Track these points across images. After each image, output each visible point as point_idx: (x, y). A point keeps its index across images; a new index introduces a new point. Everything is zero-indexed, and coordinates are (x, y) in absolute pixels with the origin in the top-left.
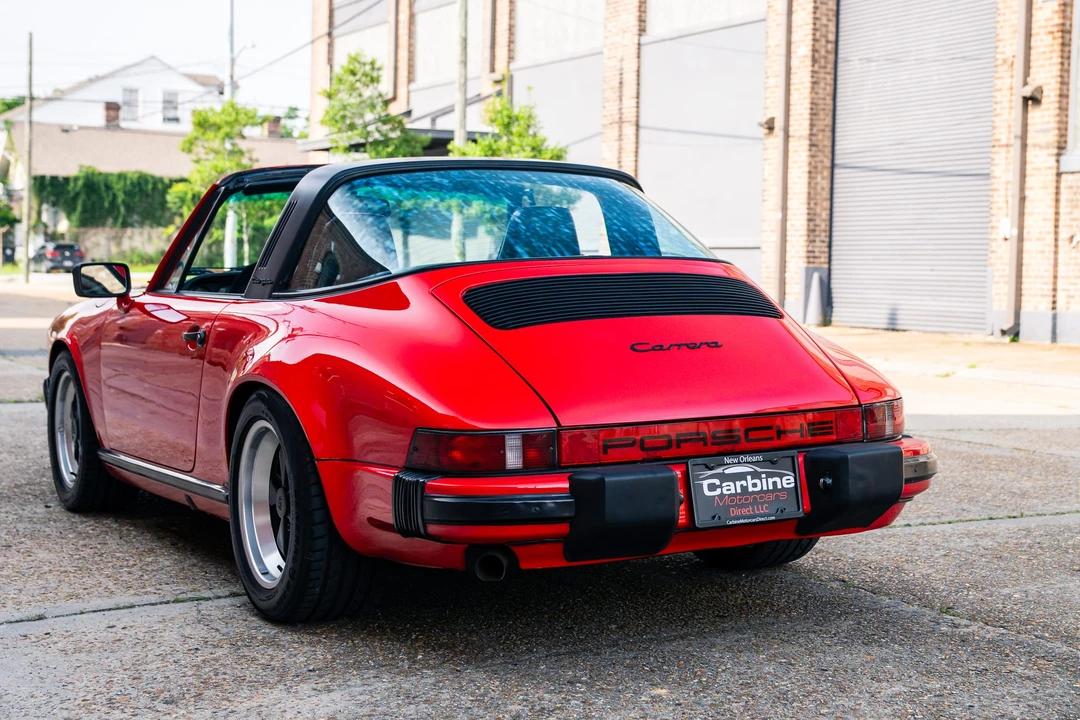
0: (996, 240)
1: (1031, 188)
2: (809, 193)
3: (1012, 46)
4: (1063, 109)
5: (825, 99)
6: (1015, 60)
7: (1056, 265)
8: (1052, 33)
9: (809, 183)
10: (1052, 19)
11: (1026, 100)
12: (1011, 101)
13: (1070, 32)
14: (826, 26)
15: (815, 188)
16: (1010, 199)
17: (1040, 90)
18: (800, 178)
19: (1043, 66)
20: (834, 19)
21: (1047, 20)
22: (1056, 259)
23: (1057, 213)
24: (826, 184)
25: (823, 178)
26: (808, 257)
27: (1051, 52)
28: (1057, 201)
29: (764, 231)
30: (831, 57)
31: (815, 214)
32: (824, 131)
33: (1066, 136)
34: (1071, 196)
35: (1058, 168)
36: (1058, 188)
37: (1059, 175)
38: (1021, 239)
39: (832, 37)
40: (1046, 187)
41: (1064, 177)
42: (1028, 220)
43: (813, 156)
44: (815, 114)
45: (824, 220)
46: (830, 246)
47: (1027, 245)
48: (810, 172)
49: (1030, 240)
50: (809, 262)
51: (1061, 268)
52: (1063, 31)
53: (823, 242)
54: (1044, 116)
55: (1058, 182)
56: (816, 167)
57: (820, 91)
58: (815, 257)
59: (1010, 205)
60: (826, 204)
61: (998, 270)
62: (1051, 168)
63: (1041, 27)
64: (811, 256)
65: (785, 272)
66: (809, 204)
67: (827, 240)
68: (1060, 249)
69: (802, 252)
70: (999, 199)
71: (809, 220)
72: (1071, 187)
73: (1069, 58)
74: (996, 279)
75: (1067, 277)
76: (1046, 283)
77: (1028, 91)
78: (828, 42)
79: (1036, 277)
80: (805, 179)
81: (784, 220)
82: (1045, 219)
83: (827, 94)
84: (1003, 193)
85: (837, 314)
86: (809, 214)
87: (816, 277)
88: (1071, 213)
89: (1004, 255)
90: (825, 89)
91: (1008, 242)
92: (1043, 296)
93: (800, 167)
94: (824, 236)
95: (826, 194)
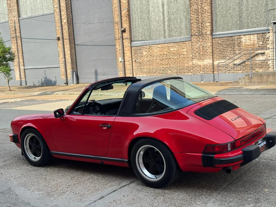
0: (118, 62)
1: (125, 50)
2: (71, 54)
3: (117, 19)
4: (130, 33)
5: (71, 32)
6: (119, 22)
7: (133, 67)
8: (126, 16)
9: (70, 52)
10: (126, 13)
11: (122, 31)
12: (119, 32)
13: (130, 16)
14: (70, 15)
15: (72, 53)
16: (121, 53)
17: (125, 29)
18: (68, 51)
19: (125, 24)
20: (71, 13)
21: (125, 13)
22: (132, 66)
23: (132, 56)
24: (74, 51)
25: (73, 50)
26: (72, 69)
27: (127, 20)
28: (132, 53)
29: (60, 63)
30: (72, 22)
31: (72, 59)
32: (72, 39)
33: (132, 39)
34: (134, 52)
35: (131, 46)
36: (131, 50)
37: (131, 47)
38: (124, 62)
39: (71, 17)
40: (129, 50)
41: (132, 48)
42: (126, 58)
43: (70, 45)
44: (70, 36)
45: (75, 60)
46: (77, 66)
47: (126, 63)
48: (70, 49)
49: (126, 62)
50: (72, 70)
51: (134, 67)
52: (129, 16)
53: (75, 65)
54: (126, 35)
55: (131, 49)
56: (71, 48)
57: (70, 30)
58: (74, 68)
59: (121, 54)
60: (75, 56)
61: (120, 69)
62: (129, 46)
63: (123, 15)
64: (73, 68)
65: (67, 72)
66: (71, 56)
67: (76, 64)
68: (133, 63)
69: (71, 67)
70: (118, 53)
71: (71, 60)
72: (134, 50)
73: (130, 22)
74: (119, 71)
75: (135, 69)
76: (131, 71)
77: (123, 29)
78: (70, 19)
79: (128, 70)
80: (69, 51)
81: (65, 60)
82: (129, 57)
83: (72, 31)
84: (119, 52)
85: (80, 81)
86: (71, 59)
87: (74, 73)
88: (135, 55)
89: (121, 65)
90: (71, 30)
91: (122, 63)
92: (130, 74)
93: (68, 48)
94: (75, 64)
95: (74, 54)
